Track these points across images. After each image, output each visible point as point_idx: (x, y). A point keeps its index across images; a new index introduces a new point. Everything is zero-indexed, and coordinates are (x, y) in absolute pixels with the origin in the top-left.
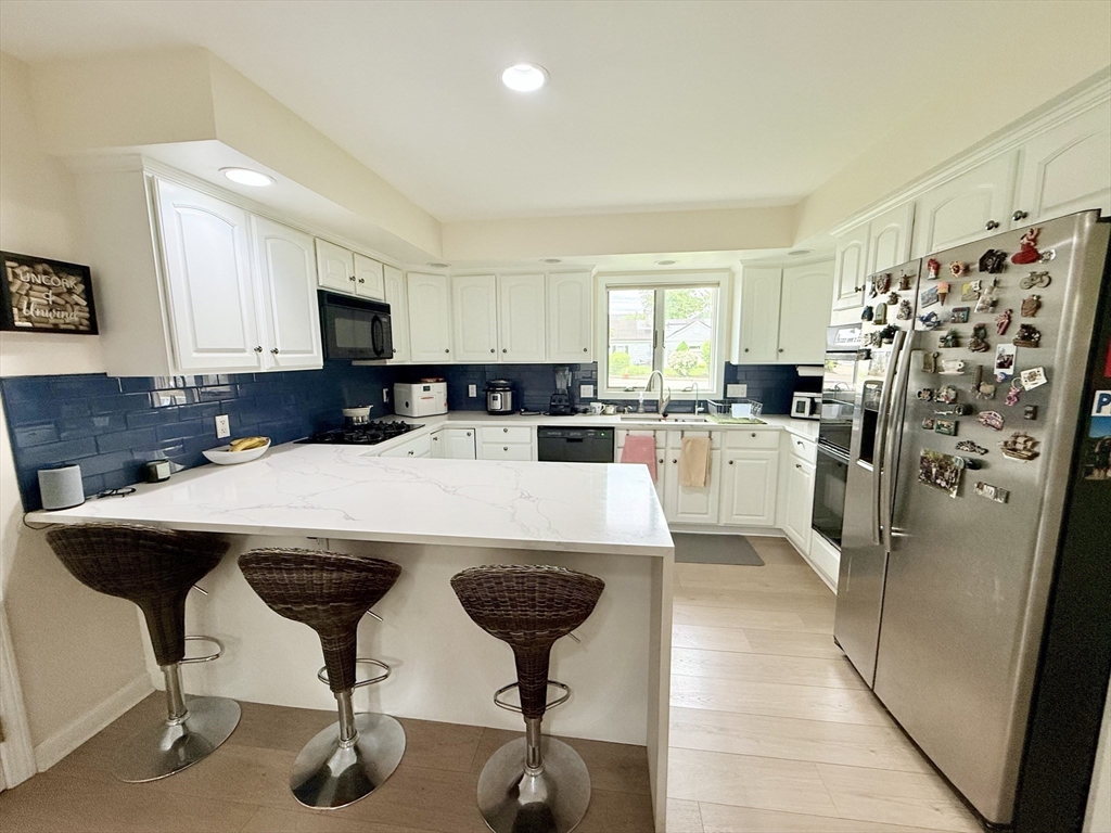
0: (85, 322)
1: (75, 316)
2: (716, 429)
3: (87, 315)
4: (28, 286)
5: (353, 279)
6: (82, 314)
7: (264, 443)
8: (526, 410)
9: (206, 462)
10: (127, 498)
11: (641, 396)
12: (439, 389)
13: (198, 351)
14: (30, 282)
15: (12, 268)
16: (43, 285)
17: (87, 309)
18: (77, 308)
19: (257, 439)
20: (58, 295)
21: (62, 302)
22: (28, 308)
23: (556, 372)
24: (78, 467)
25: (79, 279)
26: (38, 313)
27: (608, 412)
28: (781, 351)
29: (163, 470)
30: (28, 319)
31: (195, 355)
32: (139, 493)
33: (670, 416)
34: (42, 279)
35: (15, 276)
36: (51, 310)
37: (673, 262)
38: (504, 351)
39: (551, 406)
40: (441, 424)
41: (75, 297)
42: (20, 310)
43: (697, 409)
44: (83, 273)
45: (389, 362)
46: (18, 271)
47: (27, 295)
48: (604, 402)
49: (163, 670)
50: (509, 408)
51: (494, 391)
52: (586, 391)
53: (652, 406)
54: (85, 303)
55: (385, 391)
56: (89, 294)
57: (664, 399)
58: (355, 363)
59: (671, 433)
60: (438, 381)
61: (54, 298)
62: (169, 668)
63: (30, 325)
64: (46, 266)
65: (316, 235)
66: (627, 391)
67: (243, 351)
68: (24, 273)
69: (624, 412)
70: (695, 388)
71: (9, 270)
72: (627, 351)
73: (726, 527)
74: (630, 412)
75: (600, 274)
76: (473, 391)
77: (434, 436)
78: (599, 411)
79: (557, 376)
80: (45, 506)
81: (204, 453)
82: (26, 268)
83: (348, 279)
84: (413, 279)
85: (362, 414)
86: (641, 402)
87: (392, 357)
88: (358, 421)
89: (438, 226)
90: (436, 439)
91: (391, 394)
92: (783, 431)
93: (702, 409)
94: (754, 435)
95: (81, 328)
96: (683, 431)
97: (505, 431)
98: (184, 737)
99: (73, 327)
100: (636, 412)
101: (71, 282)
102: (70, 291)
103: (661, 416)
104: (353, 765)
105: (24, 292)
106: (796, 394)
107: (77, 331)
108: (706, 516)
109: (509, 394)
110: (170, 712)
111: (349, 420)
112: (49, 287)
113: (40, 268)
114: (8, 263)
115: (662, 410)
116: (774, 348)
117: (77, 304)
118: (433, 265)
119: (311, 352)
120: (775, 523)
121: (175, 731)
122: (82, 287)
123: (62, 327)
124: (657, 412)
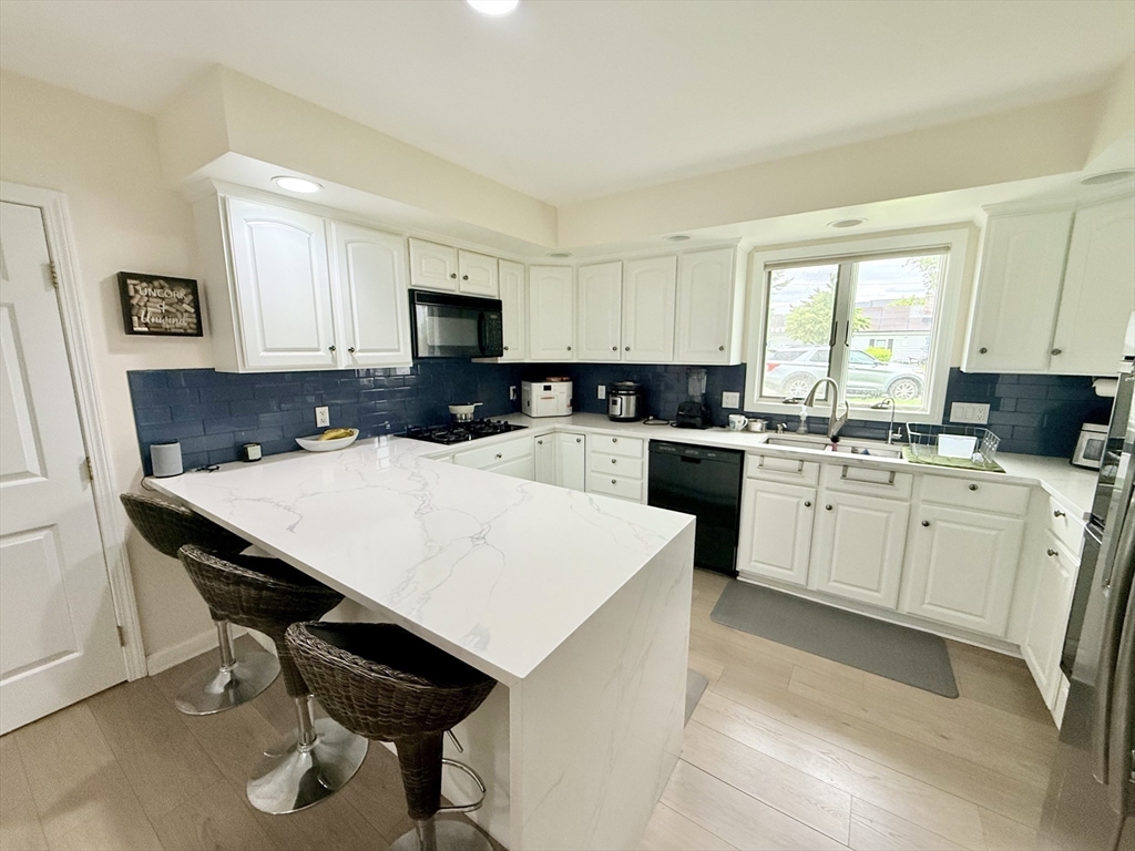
0: (193, 326)
1: (184, 322)
2: (904, 470)
3: (195, 321)
4: (146, 299)
5: (454, 276)
6: (190, 320)
7: (351, 434)
8: (656, 418)
9: (299, 448)
10: (212, 474)
11: (804, 412)
12: (562, 390)
13: (266, 350)
14: (147, 296)
15: (134, 285)
16: (157, 297)
17: (194, 316)
18: (186, 315)
19: (343, 431)
20: (171, 305)
21: (174, 311)
22: (146, 316)
23: (688, 376)
24: (178, 445)
25: (189, 291)
26: (153, 320)
27: (753, 429)
28: (1057, 352)
29: (254, 452)
30: (146, 325)
31: (263, 354)
32: (223, 470)
33: (843, 441)
34: (158, 292)
35: (136, 291)
36: (164, 317)
37: (857, 222)
38: (627, 349)
39: (678, 415)
40: (551, 426)
41: (185, 306)
42: (139, 318)
43: (891, 436)
44: (191, 285)
45: (500, 360)
46: (138, 288)
47: (145, 306)
48: (750, 416)
49: (216, 625)
50: (632, 415)
51: (615, 395)
52: (730, 400)
53: (817, 426)
54: (193, 310)
55: (512, 388)
56: (196, 304)
57: (839, 415)
58: (474, 360)
59: (826, 468)
60: (562, 381)
61: (167, 307)
62: (219, 623)
63: (146, 329)
64: (162, 282)
65: (409, 238)
66: (787, 402)
67: (318, 350)
68: (143, 289)
69: (776, 429)
70: (891, 404)
71: (131, 287)
72: (890, 347)
73: (909, 617)
74: (784, 430)
75: (757, 249)
76: (602, 392)
77: (539, 439)
78: (740, 426)
79: (691, 380)
80: (155, 474)
81: (297, 440)
82: (145, 284)
83: (448, 277)
84: (534, 272)
85: (465, 411)
86: (803, 419)
87: (501, 355)
88: (461, 418)
89: (550, 213)
90: (540, 443)
91: (518, 392)
92: (1036, 488)
93: (899, 436)
94: (974, 488)
95: (189, 331)
96: (846, 466)
97: (615, 441)
98: (231, 682)
99: (182, 331)
100: (794, 431)
101: (181, 293)
102: (181, 301)
103: (829, 441)
104: (309, 771)
105: (142, 304)
106: (1087, 426)
107: (186, 334)
108: (875, 594)
109: (633, 399)
110: (223, 662)
111: (454, 416)
112: (163, 299)
113: (156, 283)
114: (129, 281)
115: (834, 431)
116: (1044, 347)
117: (186, 311)
118: (553, 255)
119: (398, 350)
120: (1006, 633)
121: (224, 676)
122: (191, 297)
123: (173, 330)
124: (825, 433)
